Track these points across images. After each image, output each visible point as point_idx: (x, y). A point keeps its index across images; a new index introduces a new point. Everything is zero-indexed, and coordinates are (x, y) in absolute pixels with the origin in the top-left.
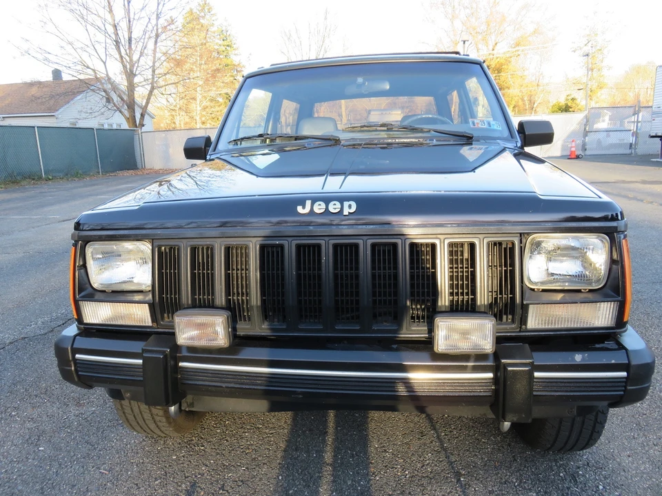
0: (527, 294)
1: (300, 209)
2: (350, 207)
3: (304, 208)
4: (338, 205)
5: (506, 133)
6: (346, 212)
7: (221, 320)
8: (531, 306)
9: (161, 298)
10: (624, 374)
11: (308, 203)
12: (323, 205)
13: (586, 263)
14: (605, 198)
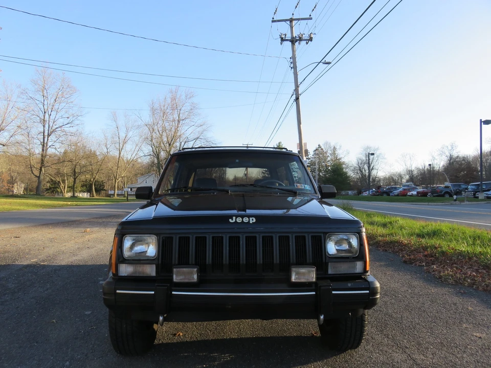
0: (327, 258)
1: (230, 220)
2: (253, 220)
3: (232, 220)
4: (248, 219)
5: (313, 192)
6: (251, 222)
7: (196, 270)
8: (329, 263)
9: (162, 262)
10: (368, 292)
11: (234, 218)
12: (241, 219)
13: (350, 244)
14: (356, 219)
